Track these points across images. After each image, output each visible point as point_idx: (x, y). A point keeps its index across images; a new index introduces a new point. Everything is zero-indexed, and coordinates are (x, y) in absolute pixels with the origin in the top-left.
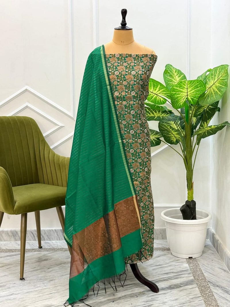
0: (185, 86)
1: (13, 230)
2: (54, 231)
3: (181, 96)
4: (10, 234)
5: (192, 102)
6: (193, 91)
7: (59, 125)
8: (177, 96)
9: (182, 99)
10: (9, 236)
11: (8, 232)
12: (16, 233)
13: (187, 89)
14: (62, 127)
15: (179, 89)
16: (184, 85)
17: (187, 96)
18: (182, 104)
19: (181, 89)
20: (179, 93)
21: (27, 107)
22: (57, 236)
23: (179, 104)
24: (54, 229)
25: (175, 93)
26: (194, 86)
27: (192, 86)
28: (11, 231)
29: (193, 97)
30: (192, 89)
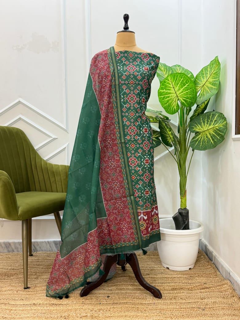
0: (170, 84)
1: (6, 242)
2: (47, 243)
3: (171, 99)
4: (3, 246)
5: (186, 104)
6: (182, 90)
7: (53, 137)
8: (167, 99)
9: (173, 102)
10: (2, 247)
11: (2, 244)
12: (9, 245)
13: (174, 88)
14: (55, 139)
15: (166, 91)
16: (168, 84)
17: (177, 97)
18: (175, 107)
19: (168, 91)
20: (168, 95)
21: (20, 119)
22: (49, 247)
23: (172, 109)
24: (46, 240)
25: (163, 96)
26: (179, 84)
27: (178, 84)
28: (4, 243)
29: (185, 97)
30: (179, 87)
